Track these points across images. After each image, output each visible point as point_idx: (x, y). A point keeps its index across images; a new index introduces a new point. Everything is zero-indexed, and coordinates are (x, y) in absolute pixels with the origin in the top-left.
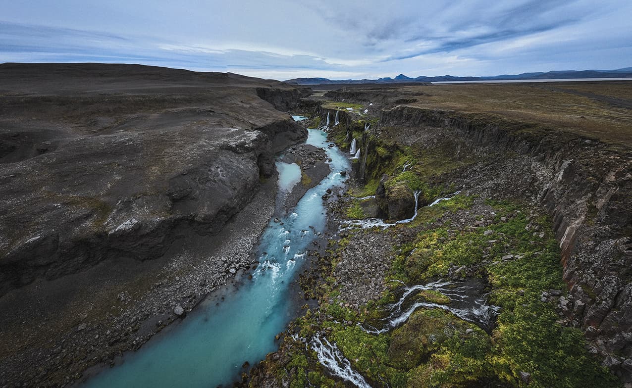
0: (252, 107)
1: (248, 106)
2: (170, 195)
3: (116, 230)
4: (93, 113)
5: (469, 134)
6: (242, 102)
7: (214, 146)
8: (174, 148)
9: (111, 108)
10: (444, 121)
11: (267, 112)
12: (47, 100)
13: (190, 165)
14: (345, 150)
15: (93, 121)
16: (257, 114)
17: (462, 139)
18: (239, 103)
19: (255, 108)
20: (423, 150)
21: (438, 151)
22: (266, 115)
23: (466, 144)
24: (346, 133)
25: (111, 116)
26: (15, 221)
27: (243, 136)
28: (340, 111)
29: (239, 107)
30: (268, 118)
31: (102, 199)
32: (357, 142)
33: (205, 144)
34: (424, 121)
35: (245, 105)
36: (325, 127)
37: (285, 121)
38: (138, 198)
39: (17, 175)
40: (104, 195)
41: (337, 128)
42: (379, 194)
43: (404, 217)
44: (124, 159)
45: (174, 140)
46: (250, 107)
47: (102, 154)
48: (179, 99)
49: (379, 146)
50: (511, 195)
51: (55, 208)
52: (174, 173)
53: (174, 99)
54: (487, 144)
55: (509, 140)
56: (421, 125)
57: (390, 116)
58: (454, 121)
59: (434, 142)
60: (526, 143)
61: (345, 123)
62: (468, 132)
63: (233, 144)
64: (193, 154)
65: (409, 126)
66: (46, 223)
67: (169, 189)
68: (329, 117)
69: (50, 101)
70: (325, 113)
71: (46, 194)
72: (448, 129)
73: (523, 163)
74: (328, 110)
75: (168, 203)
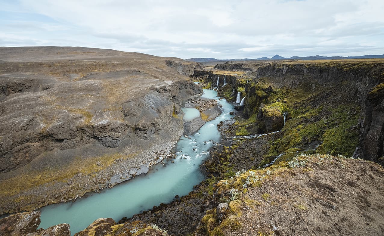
0: (163, 71)
1: (161, 70)
2: (122, 111)
3: (98, 124)
4: (67, 72)
5: (320, 76)
6: (156, 68)
7: (145, 88)
8: (121, 88)
9: (77, 69)
10: (303, 70)
11: (174, 75)
12: (42, 64)
13: (133, 97)
14: (232, 101)
15: (68, 76)
16: (167, 75)
17: (316, 80)
18: (154, 68)
19: (165, 72)
20: (289, 89)
21: (300, 89)
22: (173, 76)
23: (319, 83)
24: (233, 90)
25: (77, 73)
26: (47, 116)
27: (163, 83)
28: (227, 76)
29: (155, 71)
30: (175, 79)
31: (87, 110)
32: (241, 94)
33: (140, 86)
34: (289, 71)
35: (158, 70)
36: (216, 88)
37: (186, 81)
38: (106, 111)
39: (40, 97)
40: (87, 109)
41: (226, 88)
42: (259, 119)
43: (276, 130)
44: (94, 92)
45: (120, 84)
46: (162, 71)
47: (81, 90)
48: (116, 64)
49: (258, 90)
50: (343, 103)
51: (64, 112)
52: (124, 101)
53: (113, 64)
54: (331, 80)
55: (343, 74)
56: (287, 75)
57: (265, 70)
58: (310, 69)
59: (297, 84)
60: (353, 73)
61: (231, 83)
62: (319, 75)
63: (158, 87)
64: (134, 91)
65: (279, 76)
66: (62, 118)
67: (122, 108)
68: (219, 81)
69: (43, 64)
70: (215, 78)
71: (57, 106)
72: (306, 75)
73: (352, 85)
74: (217, 75)
75: (123, 115)
